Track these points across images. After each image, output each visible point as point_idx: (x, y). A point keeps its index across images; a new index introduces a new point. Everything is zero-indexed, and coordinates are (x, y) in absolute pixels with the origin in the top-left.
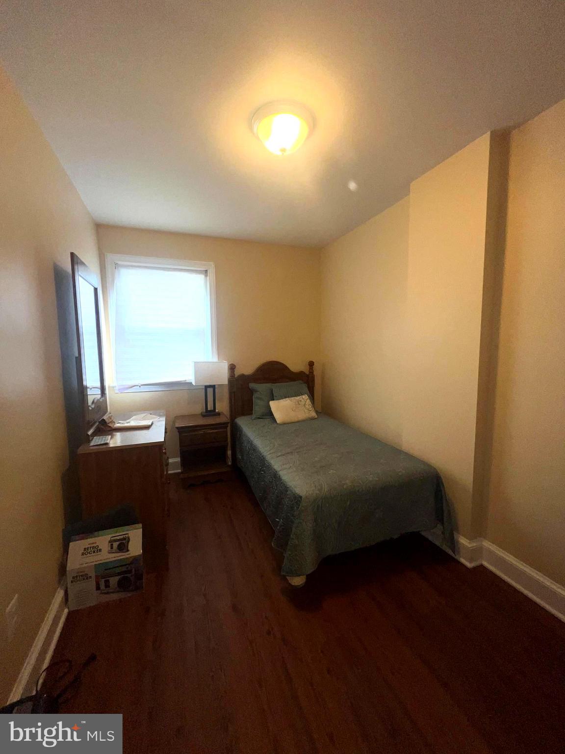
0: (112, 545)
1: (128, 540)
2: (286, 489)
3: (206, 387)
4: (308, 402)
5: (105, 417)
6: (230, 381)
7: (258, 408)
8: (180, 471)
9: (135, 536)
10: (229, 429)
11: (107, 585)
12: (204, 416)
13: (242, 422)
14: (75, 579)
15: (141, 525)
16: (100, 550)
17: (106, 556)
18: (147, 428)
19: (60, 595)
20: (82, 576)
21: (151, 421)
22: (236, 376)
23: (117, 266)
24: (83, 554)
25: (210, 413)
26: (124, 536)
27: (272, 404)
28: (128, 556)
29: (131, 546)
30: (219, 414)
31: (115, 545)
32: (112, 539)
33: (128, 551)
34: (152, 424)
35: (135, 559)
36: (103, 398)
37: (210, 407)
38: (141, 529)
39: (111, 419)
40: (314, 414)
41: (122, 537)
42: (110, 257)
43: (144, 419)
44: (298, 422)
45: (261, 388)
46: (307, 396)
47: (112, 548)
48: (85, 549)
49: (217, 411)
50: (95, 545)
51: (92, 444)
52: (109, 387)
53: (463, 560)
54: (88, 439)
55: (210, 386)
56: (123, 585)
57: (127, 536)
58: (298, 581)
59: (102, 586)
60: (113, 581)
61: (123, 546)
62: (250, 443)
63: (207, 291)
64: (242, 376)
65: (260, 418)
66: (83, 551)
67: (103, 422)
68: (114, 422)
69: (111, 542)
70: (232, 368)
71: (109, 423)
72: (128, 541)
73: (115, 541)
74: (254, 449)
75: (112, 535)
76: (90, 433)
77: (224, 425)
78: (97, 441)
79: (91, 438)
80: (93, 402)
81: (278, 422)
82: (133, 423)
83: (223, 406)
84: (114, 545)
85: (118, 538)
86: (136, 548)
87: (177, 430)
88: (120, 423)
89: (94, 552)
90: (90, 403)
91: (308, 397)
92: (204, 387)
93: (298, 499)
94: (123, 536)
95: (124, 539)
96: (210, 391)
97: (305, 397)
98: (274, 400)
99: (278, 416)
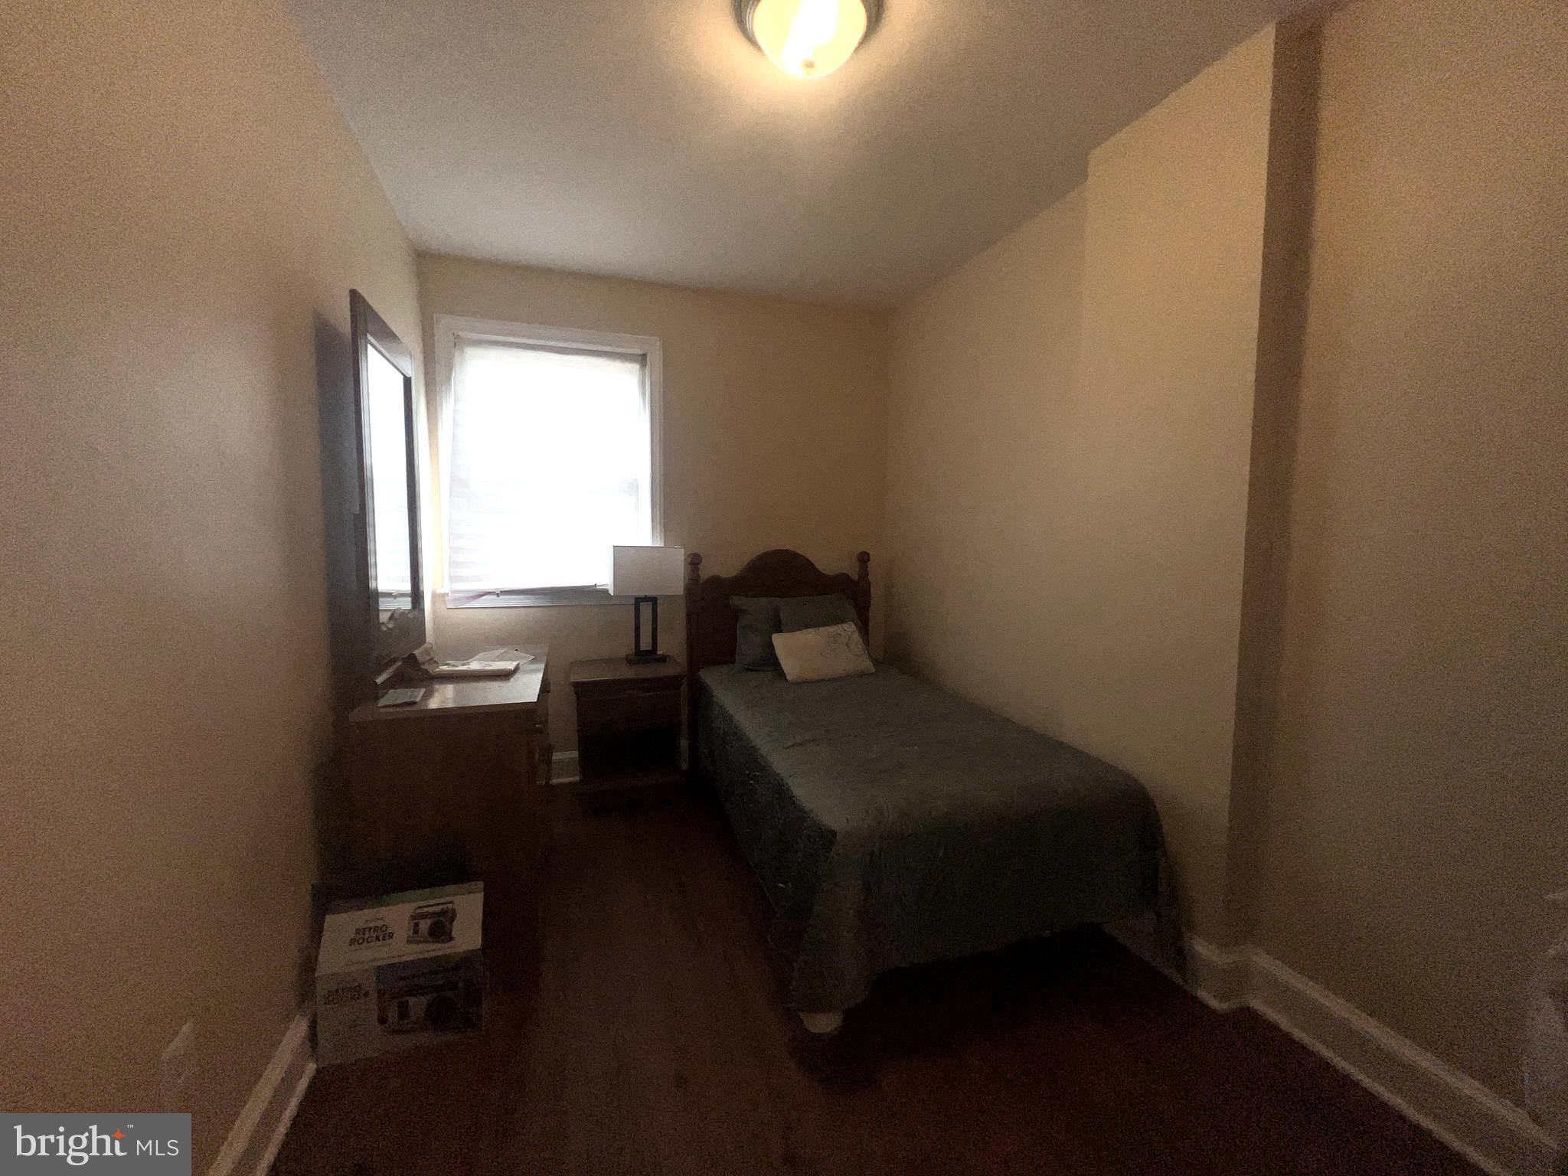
0: (416, 925)
1: (451, 915)
2: (803, 815)
3: (638, 601)
4: (856, 636)
5: (416, 652)
6: (689, 590)
7: (748, 647)
8: (577, 778)
10: (684, 689)
11: (404, 1013)
12: (632, 663)
13: (711, 677)
14: (332, 997)
15: (481, 885)
16: (391, 935)
17: (402, 949)
18: (505, 675)
19: (300, 1028)
20: (348, 991)
21: (515, 663)
22: (701, 581)
23: (459, 343)
24: (353, 942)
25: (643, 656)
26: (445, 906)
27: (778, 640)
28: (448, 951)
29: (456, 929)
30: (663, 659)
31: (425, 925)
32: (419, 911)
33: (451, 939)
34: (517, 669)
35: (467, 959)
36: (416, 612)
37: (645, 644)
38: (483, 893)
39: (429, 655)
40: (867, 665)
41: (438, 909)
42: (445, 324)
43: (500, 658)
44: (834, 679)
45: (755, 607)
46: (853, 626)
47: (416, 932)
48: (358, 931)
49: (658, 653)
50: (379, 924)
51: (382, 702)
52: (434, 596)
53: (1204, 995)
54: (376, 693)
55: (646, 599)
56: (439, 1015)
57: (450, 906)
58: (824, 1023)
59: (393, 1015)
60: (418, 1005)
61: (441, 928)
62: (728, 719)
63: (644, 399)
64: (715, 581)
65: (752, 670)
66: (353, 936)
67: (412, 660)
68: (437, 663)
69: (416, 918)
70: (694, 562)
71: (423, 663)
72: (452, 919)
73: (424, 916)
74: (738, 734)
75: (421, 904)
76: (379, 680)
77: (673, 682)
78: (396, 696)
79: (381, 693)
80: (391, 618)
81: (789, 678)
82: (475, 665)
83: (673, 643)
84: (420, 926)
85: (430, 910)
86: (468, 934)
87: (572, 688)
88: (447, 664)
89: (377, 939)
90: (384, 617)
91: (855, 629)
92: (633, 602)
93: (828, 837)
94: (441, 907)
95: (443, 913)
96: (646, 610)
97: (849, 629)
98: (781, 632)
99: (791, 667)
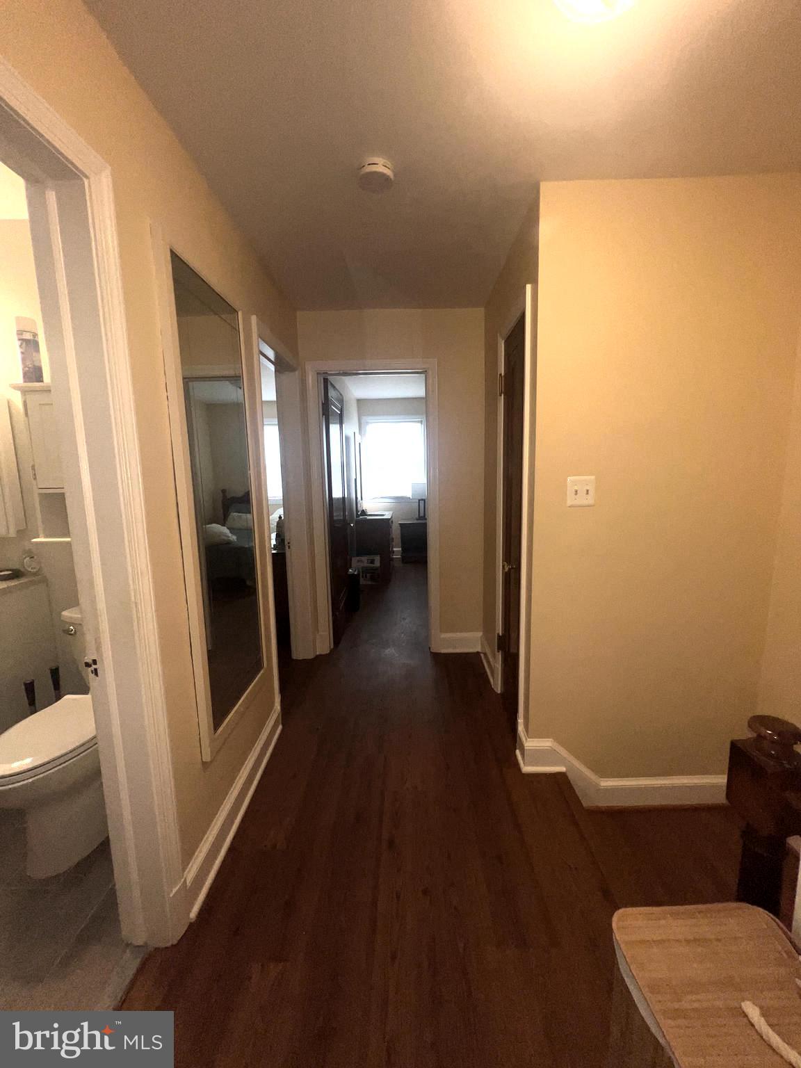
1: (374, 560)
3: (420, 501)
9: (377, 559)
11: (366, 577)
12: (417, 520)
16: (363, 562)
17: (366, 564)
23: (367, 423)
25: (421, 517)
28: (374, 566)
29: (375, 562)
33: (374, 564)
35: (376, 569)
37: (422, 514)
38: (380, 557)
41: (372, 559)
42: (364, 419)
47: (368, 562)
49: (425, 516)
50: (361, 559)
55: (422, 500)
57: (374, 558)
59: (364, 577)
60: (369, 575)
61: (372, 562)
73: (369, 560)
75: (368, 557)
86: (377, 564)
87: (399, 525)
92: (418, 501)
96: (422, 503)
